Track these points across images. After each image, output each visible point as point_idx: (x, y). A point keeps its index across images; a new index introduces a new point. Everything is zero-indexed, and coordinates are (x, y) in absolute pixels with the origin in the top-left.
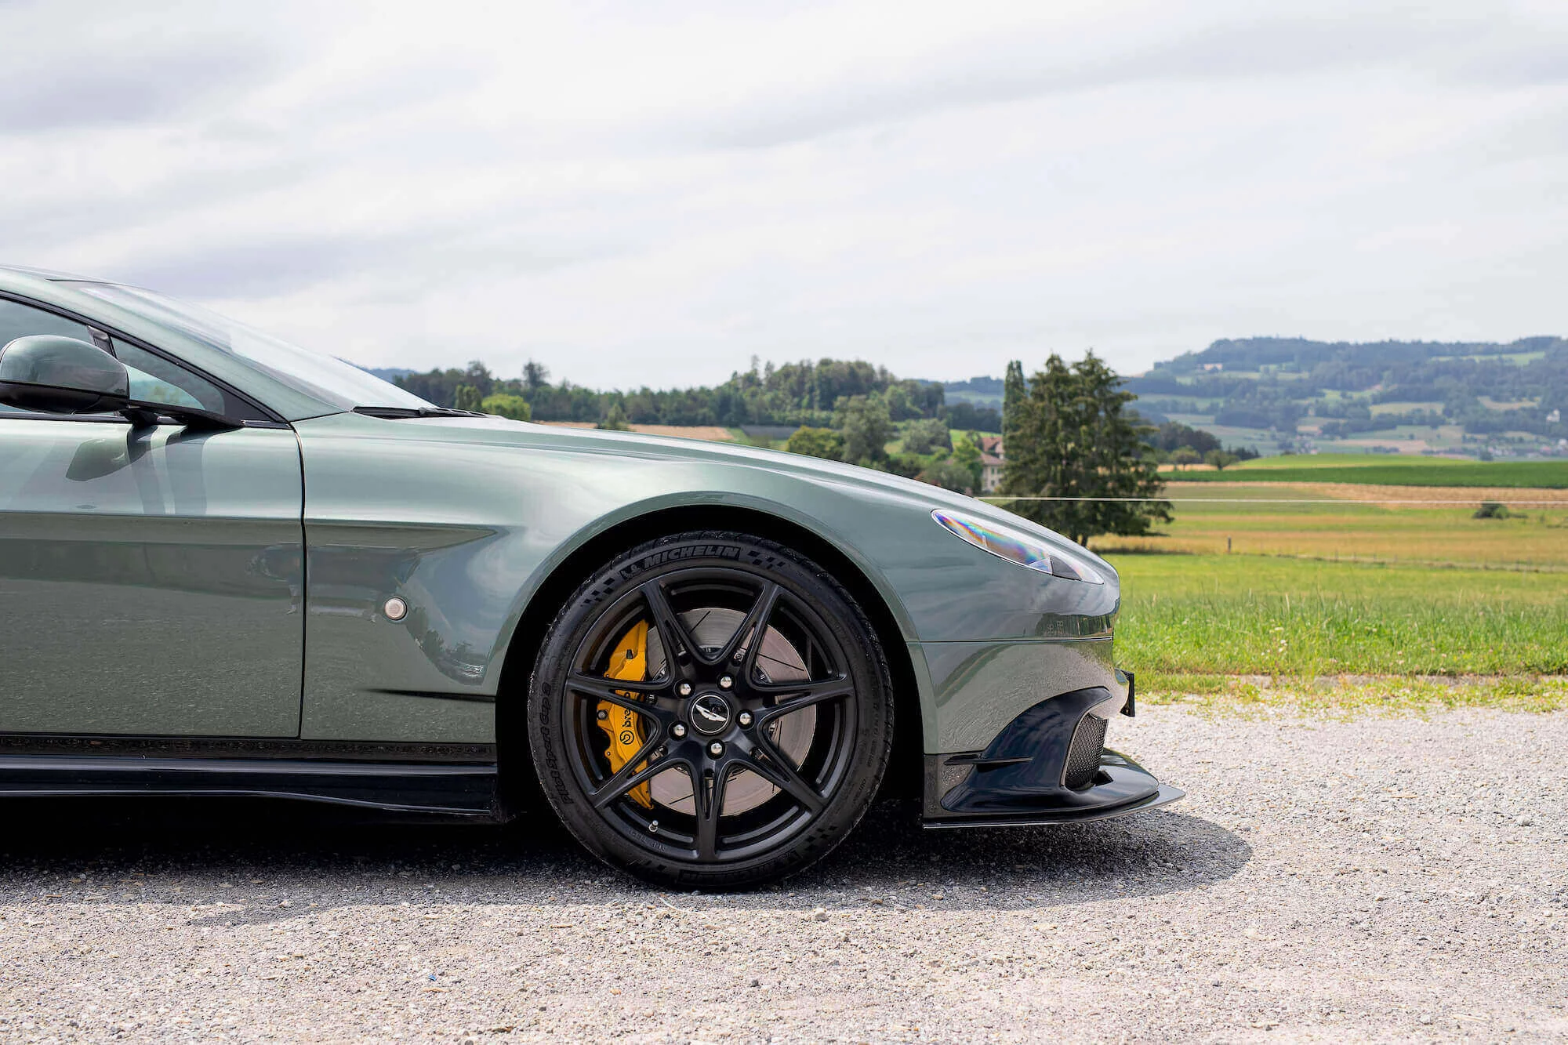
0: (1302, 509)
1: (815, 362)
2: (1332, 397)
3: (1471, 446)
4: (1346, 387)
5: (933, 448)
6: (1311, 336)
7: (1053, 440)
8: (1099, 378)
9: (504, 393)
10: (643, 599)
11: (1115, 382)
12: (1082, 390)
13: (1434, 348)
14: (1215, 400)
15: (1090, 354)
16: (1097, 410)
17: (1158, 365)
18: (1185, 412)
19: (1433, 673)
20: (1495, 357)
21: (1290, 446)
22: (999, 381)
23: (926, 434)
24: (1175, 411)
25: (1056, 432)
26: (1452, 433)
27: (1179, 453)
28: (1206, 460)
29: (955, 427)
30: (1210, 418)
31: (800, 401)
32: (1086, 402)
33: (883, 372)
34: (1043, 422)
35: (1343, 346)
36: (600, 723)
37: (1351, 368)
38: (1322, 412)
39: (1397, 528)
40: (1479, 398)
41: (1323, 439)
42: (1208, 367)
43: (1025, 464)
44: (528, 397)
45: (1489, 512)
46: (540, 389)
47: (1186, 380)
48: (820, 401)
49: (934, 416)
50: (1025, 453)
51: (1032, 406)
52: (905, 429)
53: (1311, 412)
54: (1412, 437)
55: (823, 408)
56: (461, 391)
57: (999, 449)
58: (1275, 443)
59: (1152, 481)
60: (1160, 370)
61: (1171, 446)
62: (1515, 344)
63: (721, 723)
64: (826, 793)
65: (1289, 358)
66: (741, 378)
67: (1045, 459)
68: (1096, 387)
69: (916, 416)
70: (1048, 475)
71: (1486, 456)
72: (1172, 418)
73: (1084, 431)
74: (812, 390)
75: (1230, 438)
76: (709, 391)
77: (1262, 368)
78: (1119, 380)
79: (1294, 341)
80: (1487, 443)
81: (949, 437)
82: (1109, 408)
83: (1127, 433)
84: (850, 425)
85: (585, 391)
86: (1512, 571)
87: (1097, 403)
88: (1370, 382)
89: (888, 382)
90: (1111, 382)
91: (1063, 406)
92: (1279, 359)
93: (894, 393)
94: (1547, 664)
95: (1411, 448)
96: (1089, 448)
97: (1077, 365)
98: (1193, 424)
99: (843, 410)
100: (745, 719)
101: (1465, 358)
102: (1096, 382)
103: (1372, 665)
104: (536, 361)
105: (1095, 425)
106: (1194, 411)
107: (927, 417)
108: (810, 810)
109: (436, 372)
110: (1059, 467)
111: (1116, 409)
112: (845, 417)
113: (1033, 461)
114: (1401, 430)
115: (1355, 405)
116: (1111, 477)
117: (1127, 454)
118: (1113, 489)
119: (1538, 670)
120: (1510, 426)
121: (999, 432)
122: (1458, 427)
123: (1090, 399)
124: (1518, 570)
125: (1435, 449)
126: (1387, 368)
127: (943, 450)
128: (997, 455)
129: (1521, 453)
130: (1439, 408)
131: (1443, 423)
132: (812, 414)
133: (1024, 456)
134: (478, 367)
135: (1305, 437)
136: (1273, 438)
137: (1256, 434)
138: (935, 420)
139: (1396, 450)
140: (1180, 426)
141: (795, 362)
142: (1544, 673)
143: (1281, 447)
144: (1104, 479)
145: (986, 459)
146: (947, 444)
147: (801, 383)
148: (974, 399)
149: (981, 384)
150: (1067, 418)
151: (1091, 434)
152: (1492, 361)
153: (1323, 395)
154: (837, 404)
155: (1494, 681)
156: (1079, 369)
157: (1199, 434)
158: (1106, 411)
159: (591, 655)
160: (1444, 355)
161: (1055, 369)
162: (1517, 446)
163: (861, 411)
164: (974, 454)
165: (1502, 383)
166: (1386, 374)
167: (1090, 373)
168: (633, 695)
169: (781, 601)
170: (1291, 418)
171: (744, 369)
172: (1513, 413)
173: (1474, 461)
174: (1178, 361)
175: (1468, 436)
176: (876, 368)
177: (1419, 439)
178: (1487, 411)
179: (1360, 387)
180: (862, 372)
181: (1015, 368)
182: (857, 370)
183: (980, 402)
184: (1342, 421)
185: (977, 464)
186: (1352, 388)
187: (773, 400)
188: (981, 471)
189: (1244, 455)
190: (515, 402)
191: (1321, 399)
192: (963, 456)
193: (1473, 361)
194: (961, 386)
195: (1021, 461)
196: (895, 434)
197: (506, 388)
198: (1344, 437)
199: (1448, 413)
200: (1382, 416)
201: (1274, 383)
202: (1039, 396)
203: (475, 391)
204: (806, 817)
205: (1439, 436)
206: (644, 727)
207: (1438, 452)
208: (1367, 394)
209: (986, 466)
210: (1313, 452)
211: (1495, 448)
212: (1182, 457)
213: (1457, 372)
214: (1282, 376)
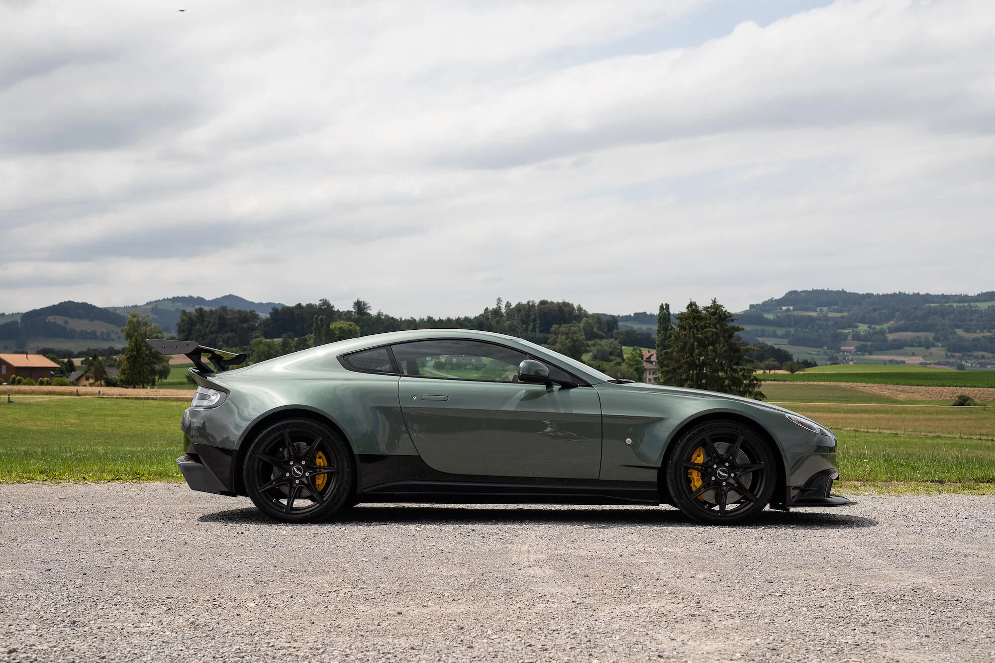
0: (844, 399)
1: (537, 302)
2: (863, 328)
3: (951, 360)
4: (870, 322)
5: (612, 357)
6: (848, 290)
7: (692, 355)
8: (720, 315)
9: (343, 320)
10: (704, 439)
11: (729, 319)
12: (710, 324)
13: (928, 298)
14: (789, 329)
15: (714, 302)
16: (719, 337)
17: (752, 306)
18: (769, 336)
19: (932, 481)
20: (966, 304)
21: (837, 358)
22: (652, 316)
23: (607, 348)
24: (763, 336)
25: (693, 350)
26: (939, 351)
27: (766, 363)
28: (783, 368)
29: (625, 345)
30: (786, 341)
31: (527, 326)
32: (712, 331)
33: (580, 309)
34: (685, 344)
35: (869, 296)
36: (689, 476)
37: (875, 310)
38: (857, 337)
39: (905, 411)
40: (956, 330)
41: (858, 355)
42: (784, 308)
43: (674, 370)
44: (357, 321)
45: (963, 401)
46: (365, 317)
47: (770, 316)
48: (540, 327)
49: (612, 338)
50: (673, 362)
51: (678, 333)
52: (594, 346)
53: (850, 337)
54: (913, 354)
55: (541, 332)
56: (317, 318)
57: (654, 358)
58: (827, 357)
59: (753, 380)
60: (753, 310)
61: (761, 358)
62: (979, 295)
63: (726, 476)
64: (758, 497)
65: (836, 303)
66: (490, 312)
67: (686, 366)
68: (718, 322)
69: (601, 338)
70: (688, 376)
71: (961, 367)
72: (761, 340)
73: (710, 349)
74: (534, 320)
75: (798, 353)
76: (470, 319)
77: (818, 309)
78: (733, 318)
79: (838, 292)
80: (961, 359)
81: (621, 350)
82: (726, 335)
83: (738, 351)
84: (561, 343)
85: (392, 318)
86: (977, 439)
87: (719, 332)
88: (887, 320)
89: (583, 315)
90: (727, 319)
91: (697, 334)
92: (829, 304)
93: (587, 323)
94: (983, 478)
95: (913, 362)
96: (714, 360)
97: (706, 309)
98: (774, 344)
99: (556, 333)
100: (733, 475)
101: (947, 305)
102: (718, 319)
103: (905, 477)
104: (361, 300)
105: (717, 346)
106: (775, 336)
107: (607, 338)
108: (753, 502)
109: (299, 305)
110: (695, 372)
111: (731, 336)
112: (557, 337)
113: (679, 368)
114: (907, 349)
115: (877, 333)
116: (727, 378)
117: (737, 364)
118: (729, 386)
119: (978, 480)
120: (976, 348)
121: (654, 348)
122: (943, 348)
123: (714, 330)
124: (980, 439)
125: (928, 362)
126: (898, 311)
127: (619, 360)
128: (651, 363)
129: (982, 365)
130: (931, 336)
131: (933, 345)
132: (535, 335)
133: (673, 365)
134: (325, 303)
135: (845, 353)
136: (825, 353)
137: (814, 351)
138: (613, 340)
139: (904, 362)
140: (767, 345)
141: (524, 302)
142: (981, 482)
143: (830, 359)
144: (723, 379)
145: (646, 365)
146: (620, 355)
147: (528, 316)
148: (636, 326)
149: (641, 317)
150: (700, 341)
151: (715, 351)
152: (964, 307)
153: (857, 327)
154: (552, 329)
155: (959, 484)
156: (708, 311)
157: (779, 350)
158: (724, 337)
159: (688, 456)
160: (933, 303)
161: (693, 311)
162: (980, 361)
163: (568, 334)
164: (638, 362)
165: (971, 321)
166: (897, 314)
167: (714, 314)
168: (700, 467)
169: (744, 441)
170: (837, 340)
171: (492, 306)
172: (978, 339)
173: (953, 370)
174: (765, 304)
175: (949, 354)
176: (575, 306)
177: (918, 355)
178: (961, 339)
179: (880, 322)
180: (566, 309)
181: (665, 309)
182: (564, 308)
183: (640, 328)
184: (869, 344)
185: (640, 368)
186: (876, 323)
187: (510, 326)
188: (643, 373)
189: (808, 364)
190: (351, 325)
191: (855, 330)
192: (631, 363)
193: (952, 306)
194: (627, 318)
195: (671, 367)
196: (588, 348)
197: (343, 316)
198: (871, 354)
199: (937, 339)
200: (894, 340)
201: (826, 319)
202: (682, 327)
203: (325, 318)
204: (752, 504)
205: (931, 354)
206: (703, 478)
207: (930, 364)
208: (885, 326)
209: (646, 369)
210: (851, 363)
211: (966, 362)
212: (769, 365)
213: (943, 313)
214: (831, 315)
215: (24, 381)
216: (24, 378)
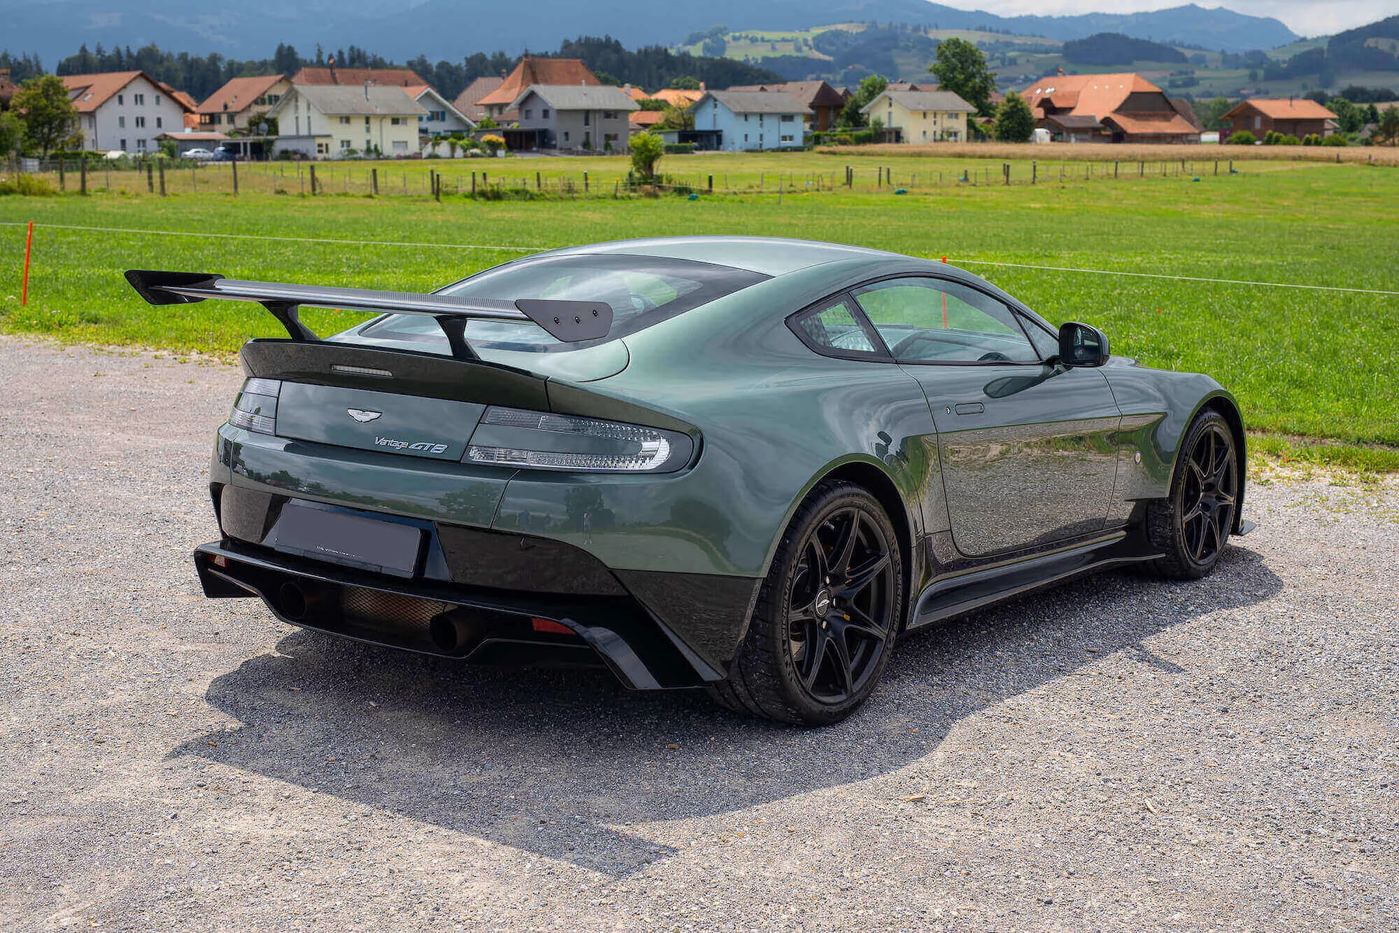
215: (1284, 138)
216: (1285, 134)
